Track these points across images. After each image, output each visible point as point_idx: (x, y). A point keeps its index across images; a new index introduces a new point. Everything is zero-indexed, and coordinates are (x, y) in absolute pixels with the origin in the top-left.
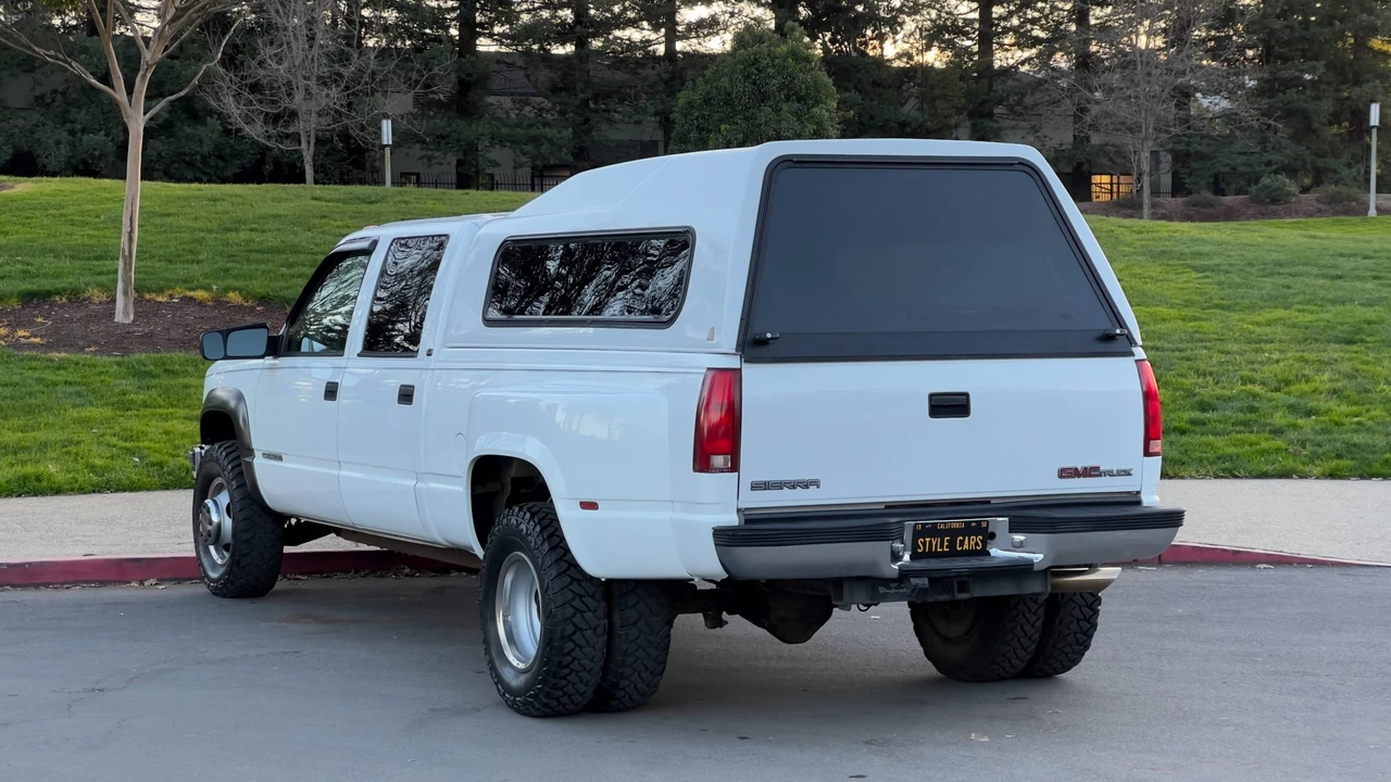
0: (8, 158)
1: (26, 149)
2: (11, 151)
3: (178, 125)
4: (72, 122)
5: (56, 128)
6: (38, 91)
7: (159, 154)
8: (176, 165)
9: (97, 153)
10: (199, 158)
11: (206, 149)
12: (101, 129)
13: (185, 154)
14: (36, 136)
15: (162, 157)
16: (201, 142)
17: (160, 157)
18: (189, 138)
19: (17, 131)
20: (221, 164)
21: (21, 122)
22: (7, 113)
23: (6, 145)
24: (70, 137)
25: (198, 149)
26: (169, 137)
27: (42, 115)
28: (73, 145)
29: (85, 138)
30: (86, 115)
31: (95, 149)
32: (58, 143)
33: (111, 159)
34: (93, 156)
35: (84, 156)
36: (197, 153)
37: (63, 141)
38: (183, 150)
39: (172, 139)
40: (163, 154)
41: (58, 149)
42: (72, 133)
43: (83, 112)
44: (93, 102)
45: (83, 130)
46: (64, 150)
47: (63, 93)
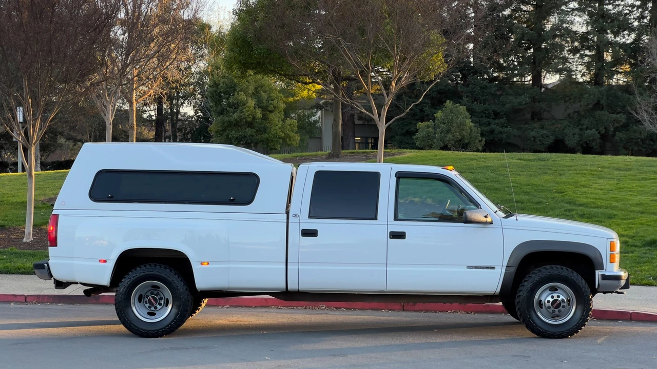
0: (552, 141)
1: (560, 137)
2: (554, 138)
3: (631, 125)
4: (582, 125)
5: (574, 128)
6: (569, 111)
7: (621, 138)
8: (629, 144)
9: (591, 138)
10: (639, 140)
11: (643, 136)
12: (595, 128)
13: (633, 139)
14: (565, 131)
15: (622, 140)
16: (641, 133)
17: (621, 141)
18: (635, 131)
19: (557, 129)
20: (652, 143)
21: (559, 125)
22: (554, 121)
23: (552, 135)
24: (580, 132)
25: (639, 136)
26: (626, 131)
27: (569, 122)
28: (580, 135)
29: (586, 132)
30: (588, 121)
31: (590, 137)
32: (574, 134)
33: (598, 141)
34: (590, 141)
35: (585, 140)
36: (638, 139)
37: (577, 133)
38: (632, 137)
39: (628, 132)
40: (623, 139)
41: (574, 137)
42: (581, 129)
43: (587, 120)
44: (592, 116)
45: (587, 129)
46: (576, 137)
47: (578, 112)
